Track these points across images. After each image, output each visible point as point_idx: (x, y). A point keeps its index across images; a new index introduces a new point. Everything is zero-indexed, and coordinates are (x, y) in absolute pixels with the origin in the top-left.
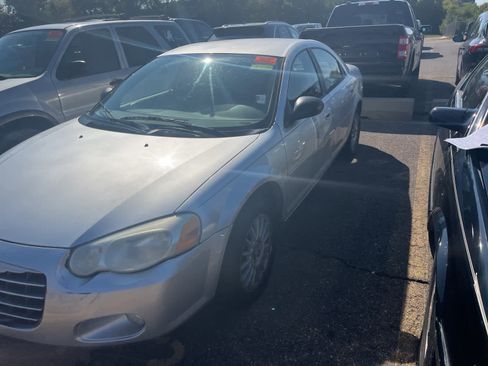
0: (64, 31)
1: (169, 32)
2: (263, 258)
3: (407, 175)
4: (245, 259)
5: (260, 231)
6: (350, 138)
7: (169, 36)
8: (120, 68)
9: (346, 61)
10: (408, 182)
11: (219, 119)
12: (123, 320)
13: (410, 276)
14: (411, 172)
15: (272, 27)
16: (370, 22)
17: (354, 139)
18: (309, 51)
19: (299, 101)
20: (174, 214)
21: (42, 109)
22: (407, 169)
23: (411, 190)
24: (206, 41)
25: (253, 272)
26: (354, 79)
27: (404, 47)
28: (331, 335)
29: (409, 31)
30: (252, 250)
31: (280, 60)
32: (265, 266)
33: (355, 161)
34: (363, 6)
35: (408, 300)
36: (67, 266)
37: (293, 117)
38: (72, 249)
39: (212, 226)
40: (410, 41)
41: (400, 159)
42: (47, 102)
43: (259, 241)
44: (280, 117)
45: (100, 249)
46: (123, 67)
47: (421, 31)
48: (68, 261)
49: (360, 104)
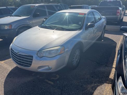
0: (35, 6)
1: (58, 7)
2: (78, 59)
3: (116, 45)
4: (74, 58)
5: (78, 53)
6: (102, 35)
7: (58, 8)
8: (46, 15)
9: (102, 15)
10: (116, 46)
11: (70, 27)
12: (47, 67)
13: (113, 67)
14: (117, 44)
15: (84, 6)
16: (110, 6)
17: (103, 35)
18: (92, 12)
19: (89, 24)
20: (59, 46)
21: (29, 24)
22: (116, 43)
23: (116, 48)
24: (67, 9)
25: (75, 62)
26: (104, 20)
27: (118, 12)
28: (92, 77)
29: (120, 9)
30: (75, 57)
31: (85, 14)
32: (78, 61)
33: (103, 41)
34: (108, 2)
35: (112, 72)
36: (37, 55)
37: (87, 28)
38: (38, 51)
39: (67, 49)
40: (120, 11)
41: (115, 41)
42: (30, 22)
43: (77, 55)
44: (84, 27)
45: (44, 52)
46: (47, 15)
47: (124, 9)
48: (37, 53)
49: (105, 26)
